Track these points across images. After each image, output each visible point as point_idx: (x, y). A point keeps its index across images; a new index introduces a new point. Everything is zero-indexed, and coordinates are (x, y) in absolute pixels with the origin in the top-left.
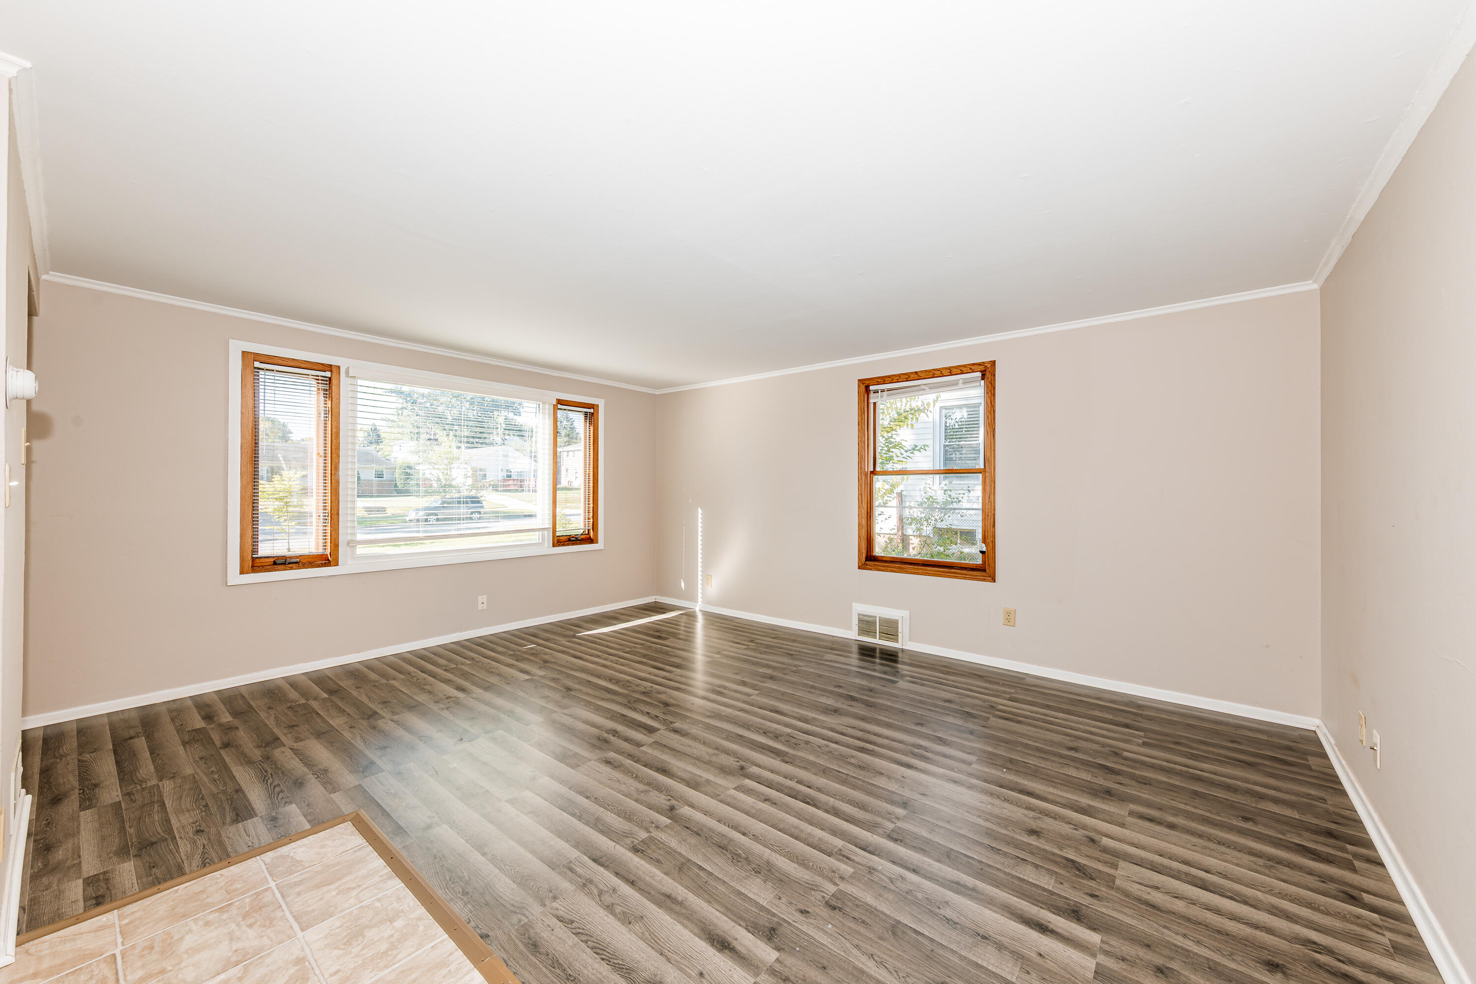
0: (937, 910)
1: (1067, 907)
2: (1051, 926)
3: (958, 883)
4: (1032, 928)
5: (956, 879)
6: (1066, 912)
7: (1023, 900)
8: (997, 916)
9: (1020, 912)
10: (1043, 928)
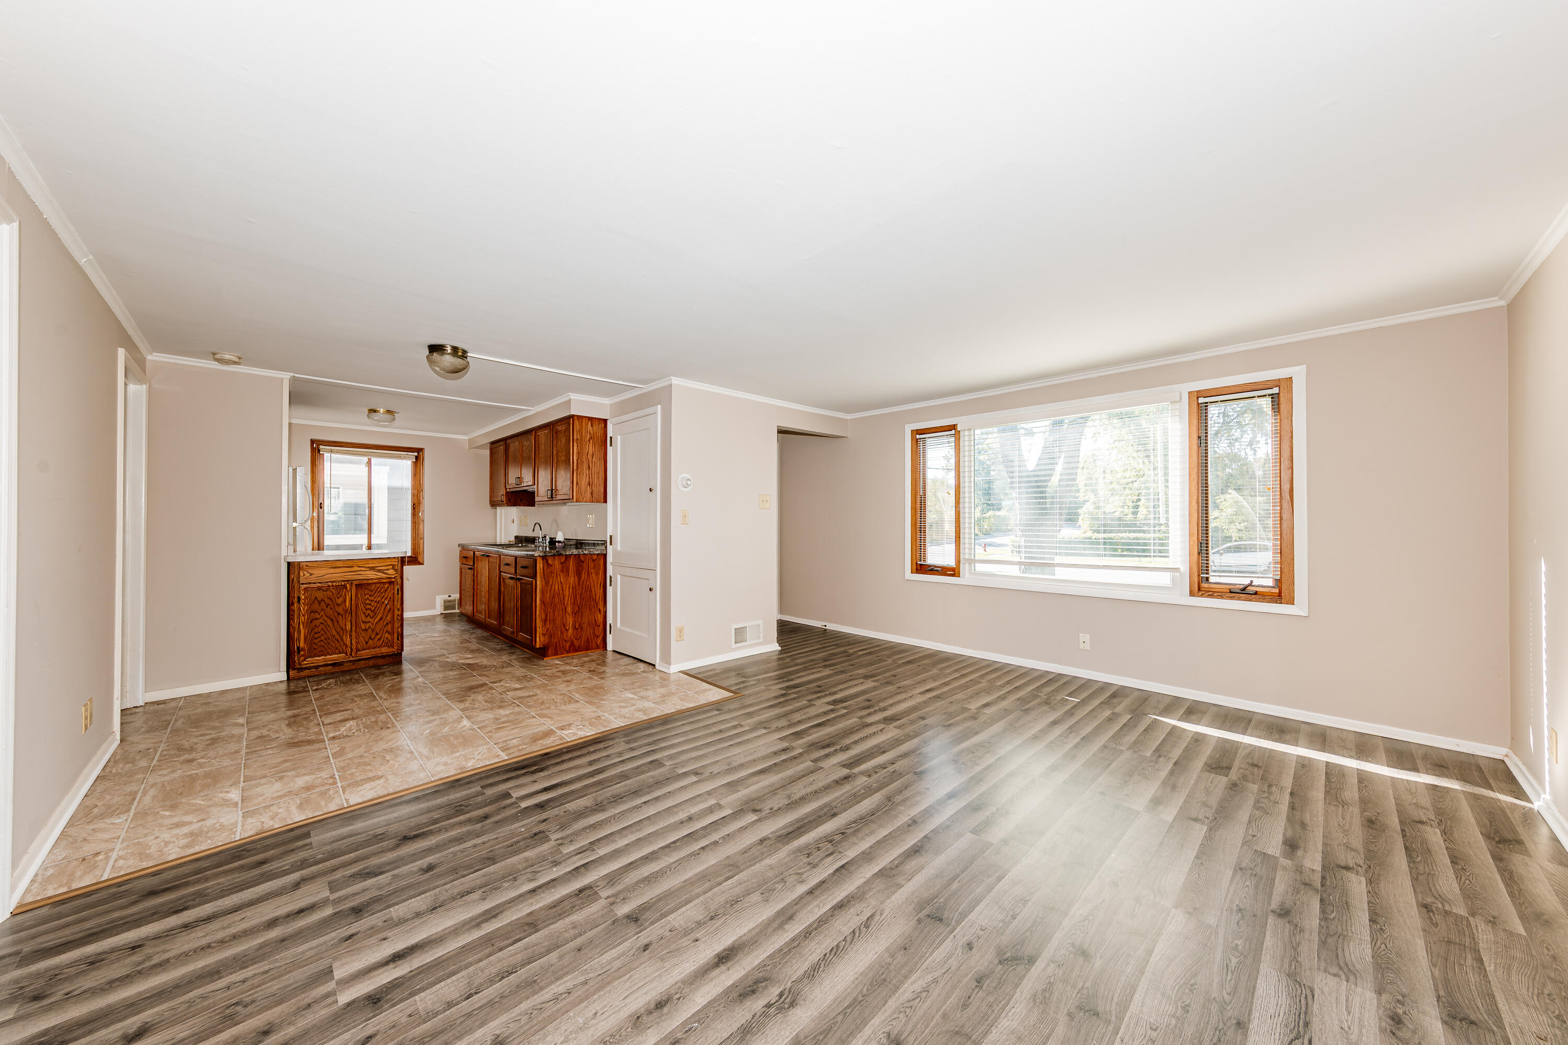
0: (483, 890)
1: (389, 997)
2: (391, 966)
3: (495, 916)
4: (406, 949)
5: (500, 917)
6: (386, 991)
7: (432, 961)
8: (440, 929)
9: (426, 949)
10: (397, 957)
